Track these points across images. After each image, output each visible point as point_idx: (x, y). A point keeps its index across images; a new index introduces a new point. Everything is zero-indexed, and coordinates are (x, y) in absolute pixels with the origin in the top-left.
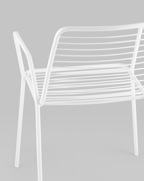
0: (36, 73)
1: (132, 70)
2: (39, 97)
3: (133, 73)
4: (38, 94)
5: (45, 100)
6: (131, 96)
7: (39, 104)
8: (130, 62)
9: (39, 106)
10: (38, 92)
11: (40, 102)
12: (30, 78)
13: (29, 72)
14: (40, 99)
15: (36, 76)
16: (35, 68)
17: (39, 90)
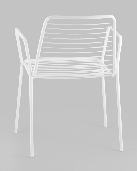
0: (31, 63)
1: (102, 60)
2: (32, 71)
3: (103, 62)
4: (32, 70)
5: (36, 73)
6: (101, 72)
7: (32, 76)
8: (101, 54)
9: (32, 79)
10: (31, 67)
11: (33, 74)
12: (27, 64)
13: (27, 61)
14: (33, 72)
15: (32, 65)
16: (31, 58)
17: (32, 69)
